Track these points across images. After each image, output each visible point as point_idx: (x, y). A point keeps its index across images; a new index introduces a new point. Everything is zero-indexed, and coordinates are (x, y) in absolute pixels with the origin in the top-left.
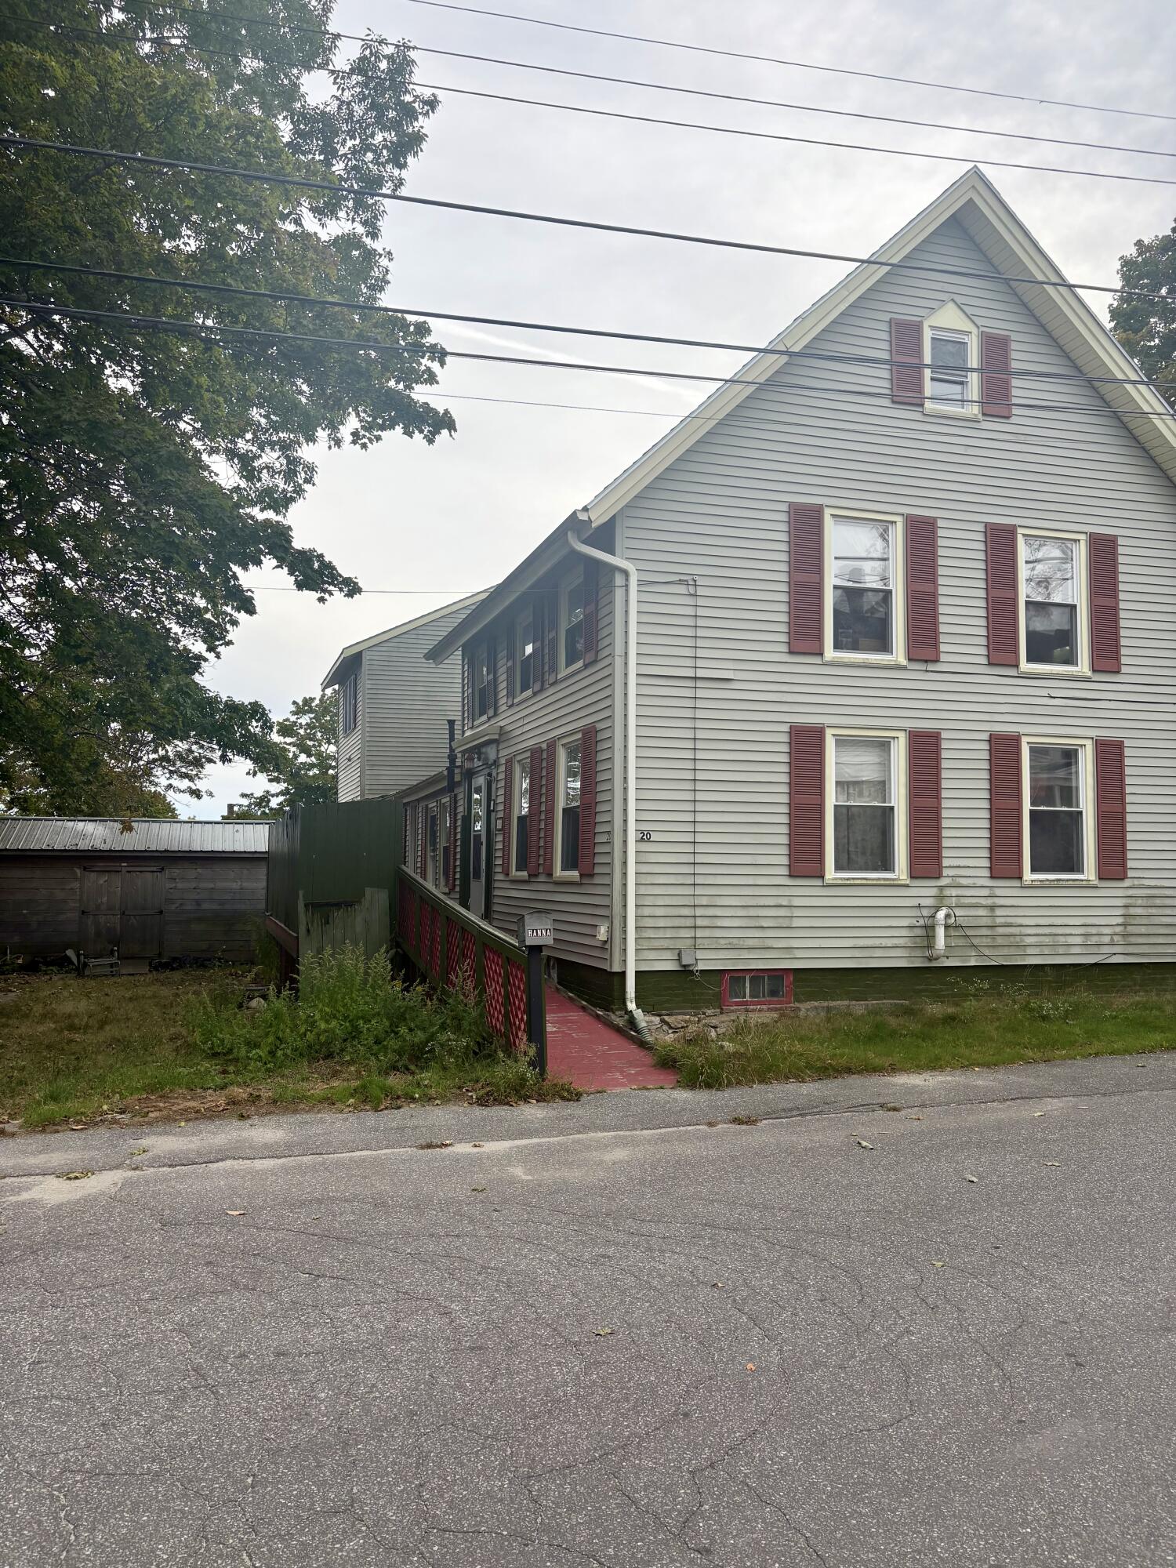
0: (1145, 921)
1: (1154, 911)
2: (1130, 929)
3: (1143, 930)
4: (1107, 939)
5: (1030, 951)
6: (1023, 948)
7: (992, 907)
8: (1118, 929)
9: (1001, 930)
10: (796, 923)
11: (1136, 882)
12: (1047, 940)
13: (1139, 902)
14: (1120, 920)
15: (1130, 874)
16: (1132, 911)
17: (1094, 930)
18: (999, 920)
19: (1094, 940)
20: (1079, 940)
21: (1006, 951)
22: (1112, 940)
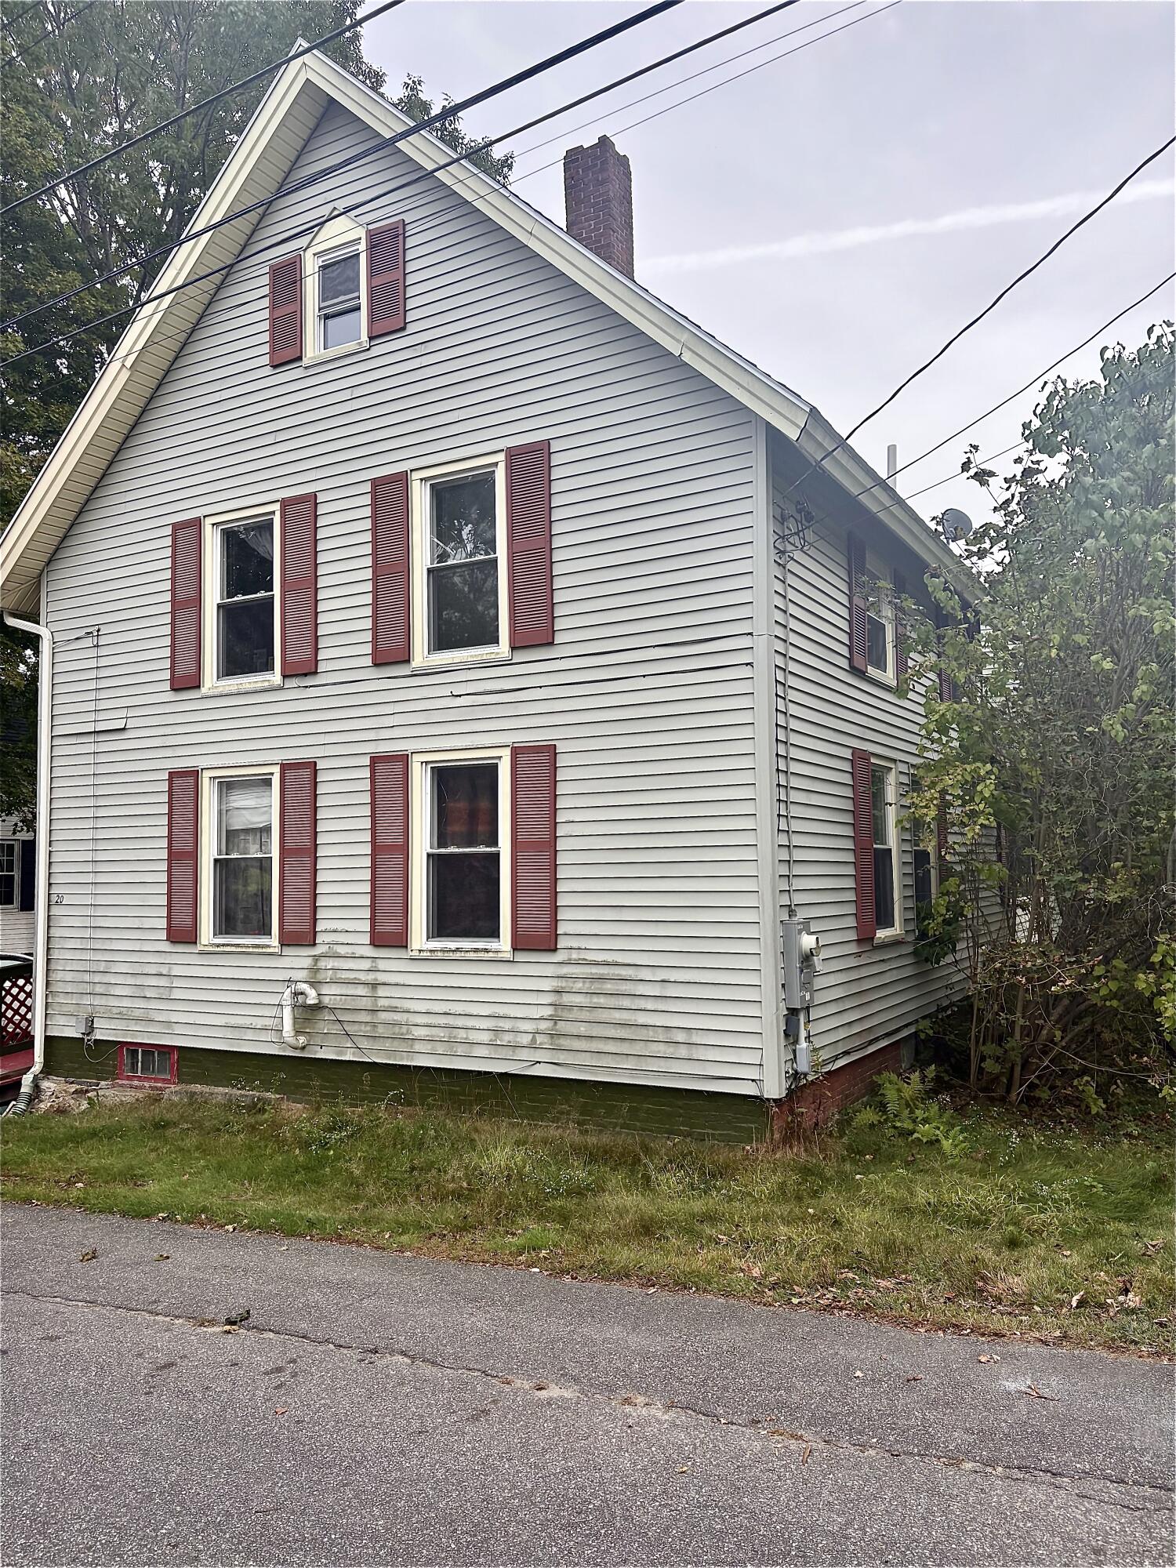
0: (585, 1015)
2: (562, 1027)
3: (583, 1029)
4: (525, 1039)
5: (418, 1047)
6: (410, 1042)
7: (374, 986)
8: (544, 1026)
9: (383, 1016)
13: (579, 985)
14: (548, 1012)
15: (562, 943)
16: (567, 999)
17: (506, 1025)
18: (382, 1003)
19: (507, 1038)
21: (388, 1045)
22: (534, 1040)
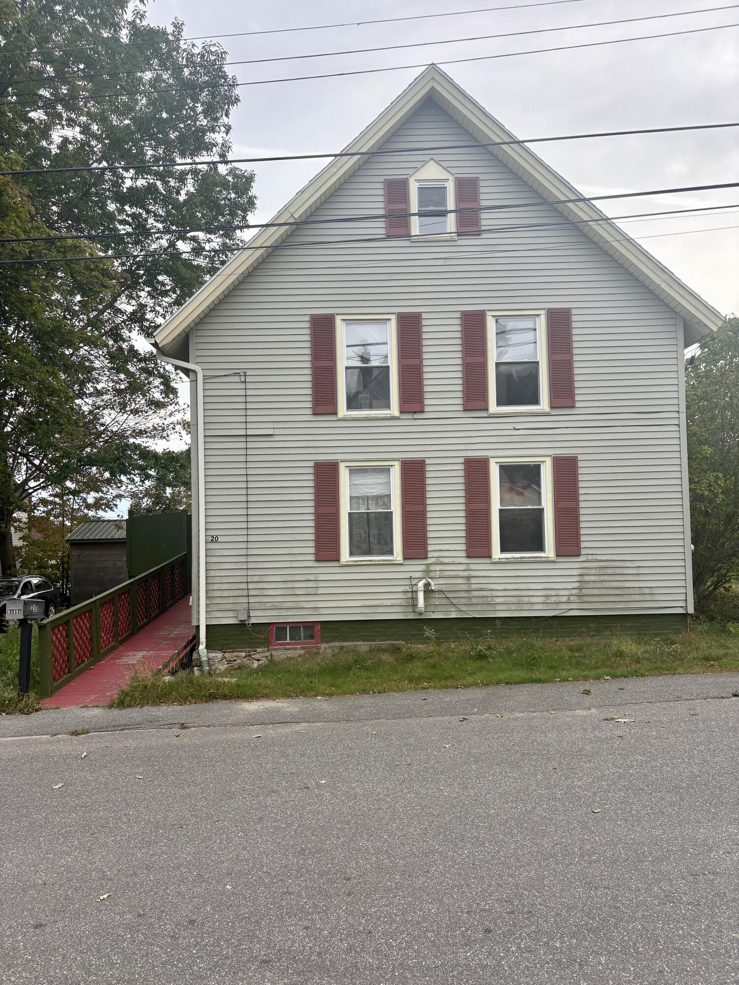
0: (597, 585)
1: (606, 578)
2: (584, 592)
3: (596, 592)
4: (564, 599)
5: (499, 607)
6: (494, 605)
7: (468, 578)
8: (574, 592)
9: (475, 593)
10: (321, 591)
11: (590, 557)
12: (513, 600)
13: (593, 572)
14: (576, 585)
15: (583, 552)
16: (586, 578)
17: (553, 593)
18: (473, 587)
19: (553, 599)
20: (541, 600)
21: (479, 608)
22: (569, 599)
